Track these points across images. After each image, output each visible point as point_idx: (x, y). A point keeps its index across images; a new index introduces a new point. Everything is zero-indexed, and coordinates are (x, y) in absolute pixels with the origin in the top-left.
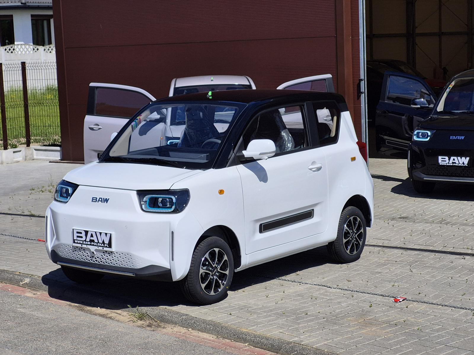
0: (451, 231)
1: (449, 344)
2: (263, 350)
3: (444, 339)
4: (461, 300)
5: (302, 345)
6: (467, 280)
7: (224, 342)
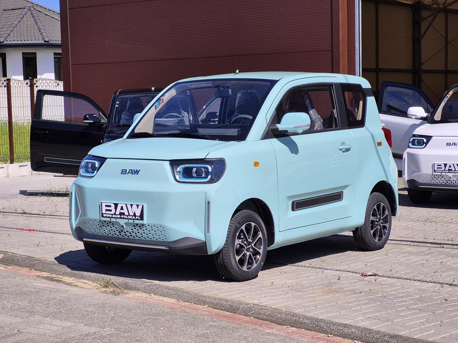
0: (434, 227)
2: (221, 311)
3: (407, 303)
4: (432, 276)
5: (261, 306)
6: (442, 262)
7: (183, 305)
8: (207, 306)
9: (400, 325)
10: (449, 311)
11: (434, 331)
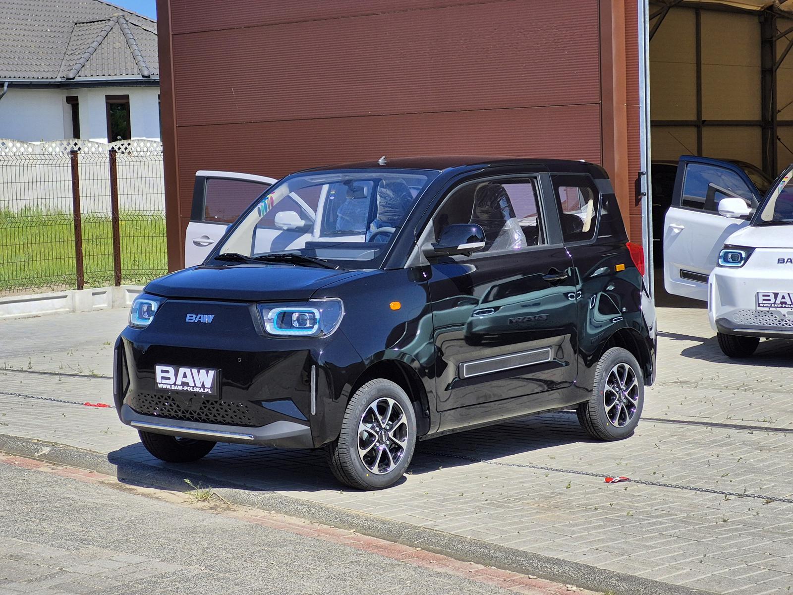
0: (748, 399)
1: (666, 532)
2: (375, 538)
3: (663, 526)
4: (717, 482)
5: (436, 530)
6: (741, 458)
7: (319, 528)
8: (354, 530)
9: (640, 561)
10: (723, 538)
11: (688, 570)
